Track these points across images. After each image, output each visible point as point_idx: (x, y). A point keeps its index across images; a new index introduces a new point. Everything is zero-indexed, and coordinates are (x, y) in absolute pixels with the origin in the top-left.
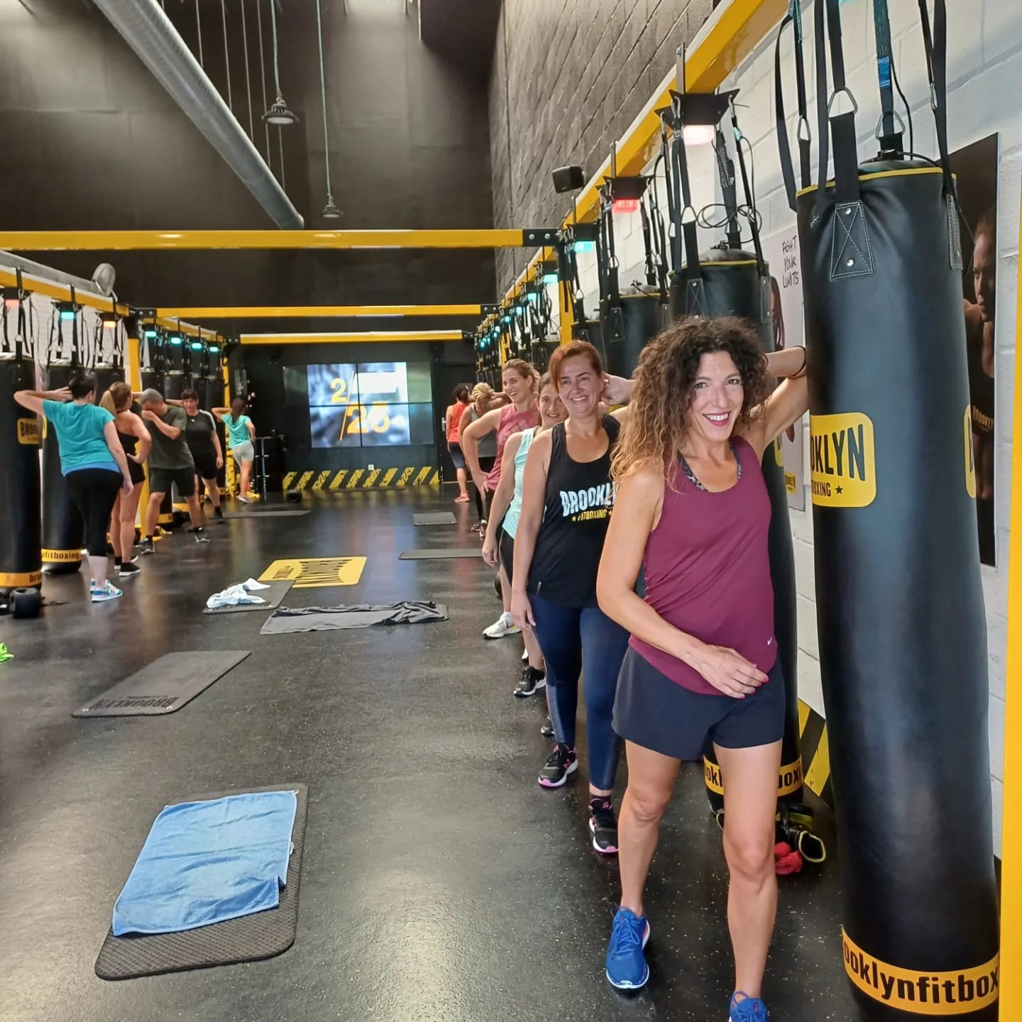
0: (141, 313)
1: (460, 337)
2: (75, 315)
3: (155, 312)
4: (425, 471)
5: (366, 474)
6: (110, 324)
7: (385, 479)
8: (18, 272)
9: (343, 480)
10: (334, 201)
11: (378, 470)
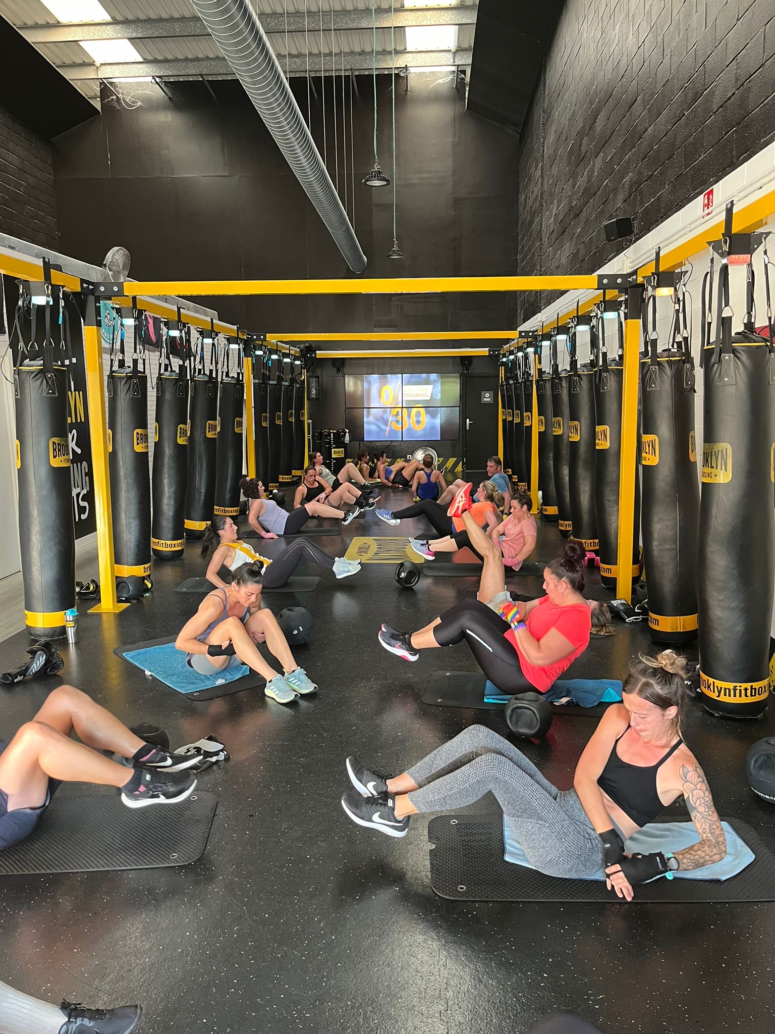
0: (255, 337)
1: (487, 353)
2: (213, 340)
3: (265, 337)
4: (452, 461)
6: (234, 347)
8: (179, 309)
10: (398, 245)
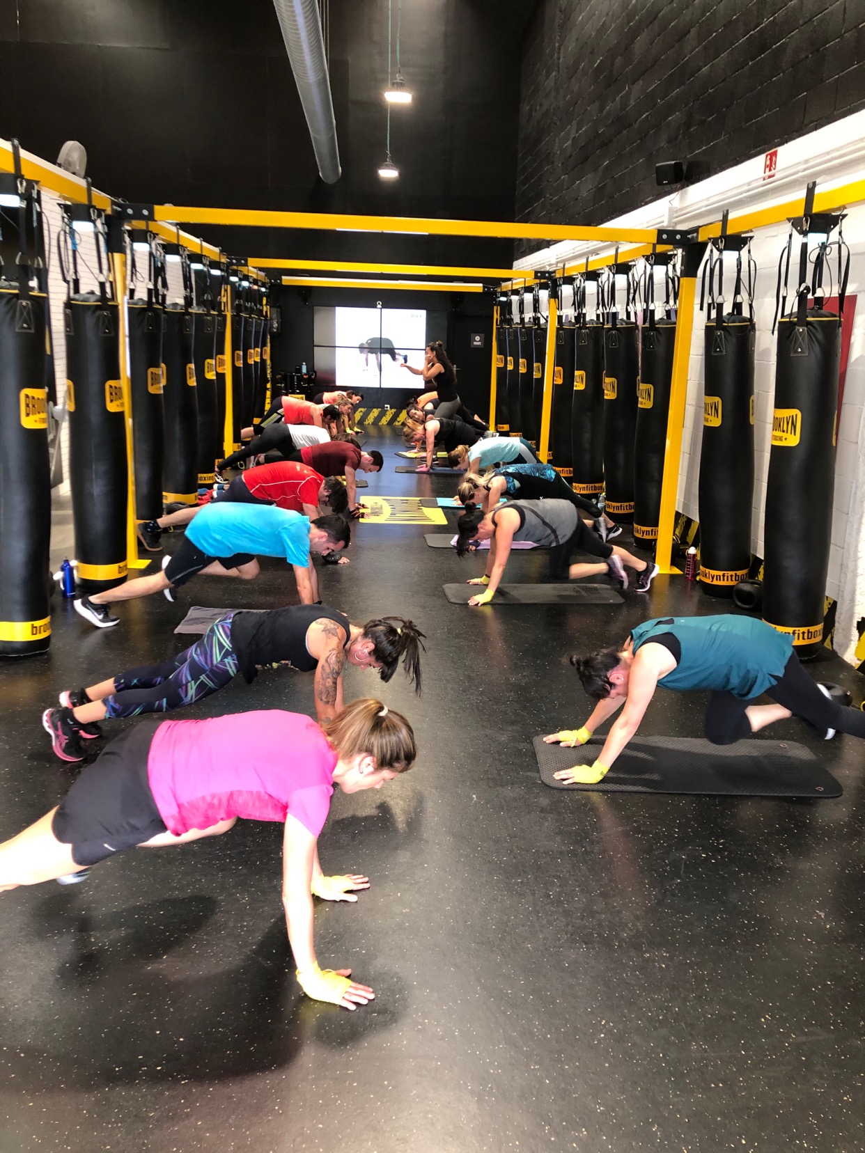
0: (234, 261)
1: (481, 291)
5: (382, 414)
7: (398, 419)
9: (361, 417)
10: (391, 158)
11: (394, 410)
